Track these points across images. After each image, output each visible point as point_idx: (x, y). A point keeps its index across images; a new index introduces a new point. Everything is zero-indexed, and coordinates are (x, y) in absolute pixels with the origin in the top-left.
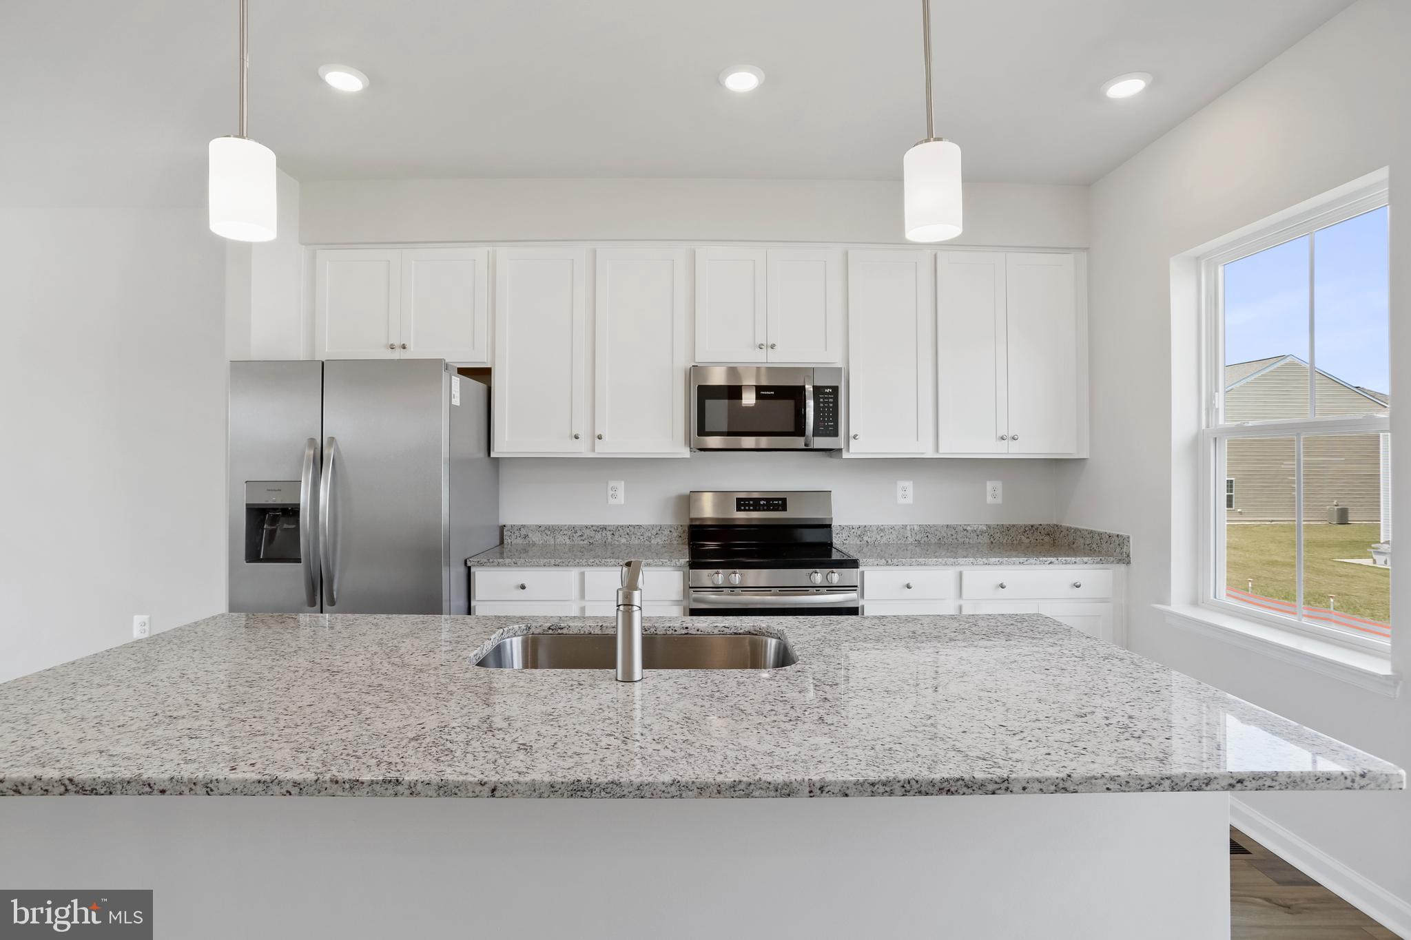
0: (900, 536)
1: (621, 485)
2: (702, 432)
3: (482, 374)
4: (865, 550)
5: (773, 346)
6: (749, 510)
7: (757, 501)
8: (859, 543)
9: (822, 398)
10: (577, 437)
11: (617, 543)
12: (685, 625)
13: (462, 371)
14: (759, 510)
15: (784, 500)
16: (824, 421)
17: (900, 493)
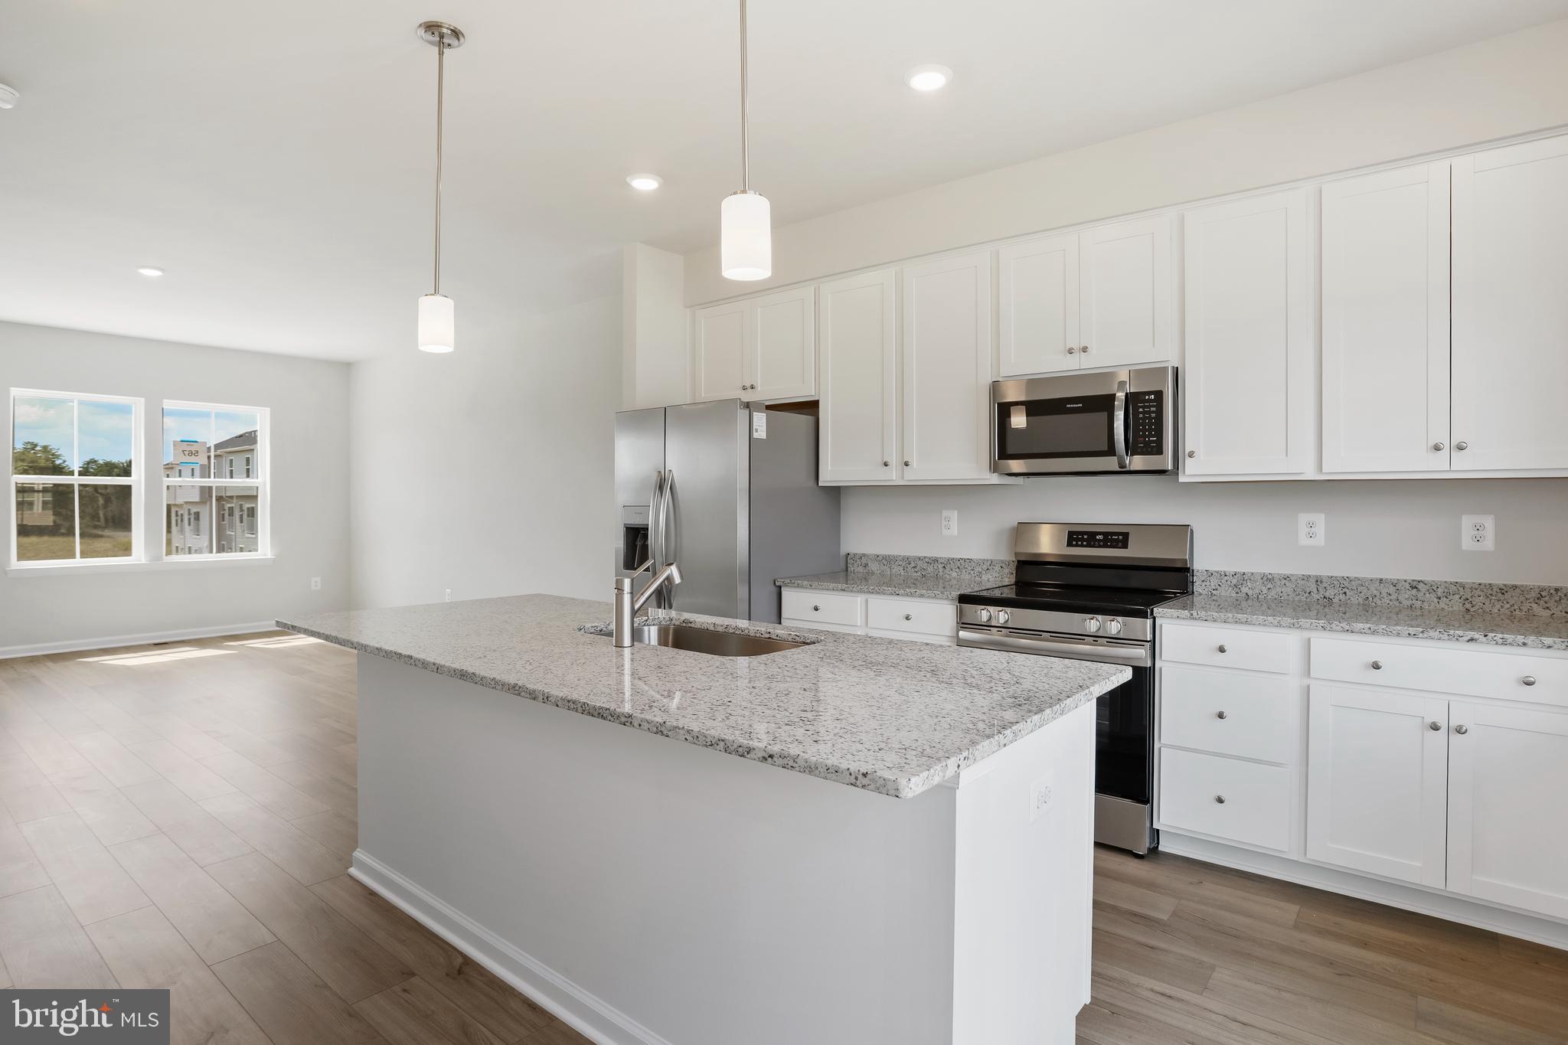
0: (1299, 590)
1: (954, 515)
2: (1004, 455)
3: (811, 407)
4: (1244, 604)
5: (1085, 350)
6: (1082, 546)
7: (1092, 535)
8: (1235, 595)
9: (1141, 407)
10: (886, 464)
11: (948, 577)
12: (768, 631)
13: (769, 407)
14: (1093, 546)
15: (1126, 535)
16: (1145, 436)
17: (1303, 530)
